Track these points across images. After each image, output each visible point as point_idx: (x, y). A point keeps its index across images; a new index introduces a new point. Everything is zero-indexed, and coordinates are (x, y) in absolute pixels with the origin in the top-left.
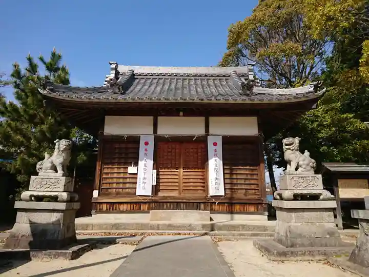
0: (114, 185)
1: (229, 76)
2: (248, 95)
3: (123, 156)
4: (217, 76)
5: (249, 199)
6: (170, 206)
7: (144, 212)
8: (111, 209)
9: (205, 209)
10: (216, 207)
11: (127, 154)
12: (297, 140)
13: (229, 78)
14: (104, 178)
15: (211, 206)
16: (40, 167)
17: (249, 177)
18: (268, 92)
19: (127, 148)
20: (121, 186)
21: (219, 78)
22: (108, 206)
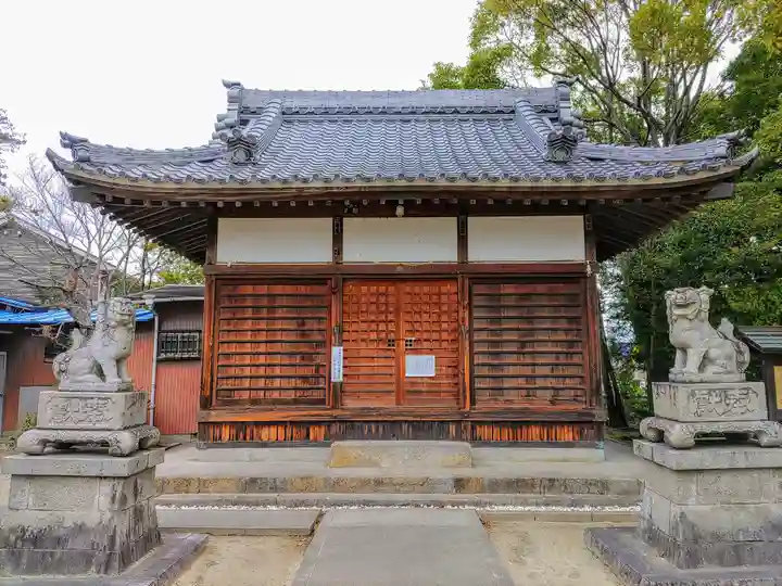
0: (246, 383)
1: (513, 112)
2: (563, 163)
3: (264, 313)
4: (483, 112)
5: (562, 413)
6: (377, 430)
7: (316, 443)
8: (241, 437)
9: (458, 437)
10: (484, 432)
11: (271, 309)
12: (704, 295)
13: (512, 116)
14: (223, 366)
15: (473, 428)
16: (63, 367)
17: (562, 359)
18: (614, 156)
19: (272, 296)
20: (261, 383)
21: (488, 116)
22: (234, 432)
